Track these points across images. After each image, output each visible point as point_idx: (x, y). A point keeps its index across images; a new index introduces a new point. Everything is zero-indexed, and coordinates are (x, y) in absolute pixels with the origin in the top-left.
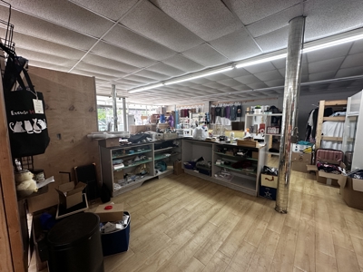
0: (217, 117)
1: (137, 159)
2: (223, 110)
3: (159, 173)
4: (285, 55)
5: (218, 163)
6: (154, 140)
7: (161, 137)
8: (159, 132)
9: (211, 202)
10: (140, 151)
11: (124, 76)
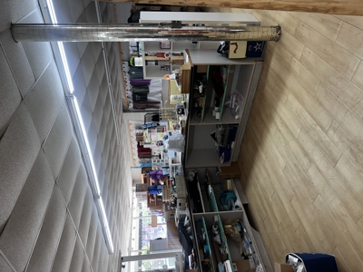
0: (149, 98)
1: (218, 239)
2: (137, 90)
3: (238, 203)
4: (60, 44)
5: (218, 116)
6: (187, 213)
7: (183, 201)
8: (175, 205)
9: (273, 130)
10: (205, 236)
11: (89, 263)
